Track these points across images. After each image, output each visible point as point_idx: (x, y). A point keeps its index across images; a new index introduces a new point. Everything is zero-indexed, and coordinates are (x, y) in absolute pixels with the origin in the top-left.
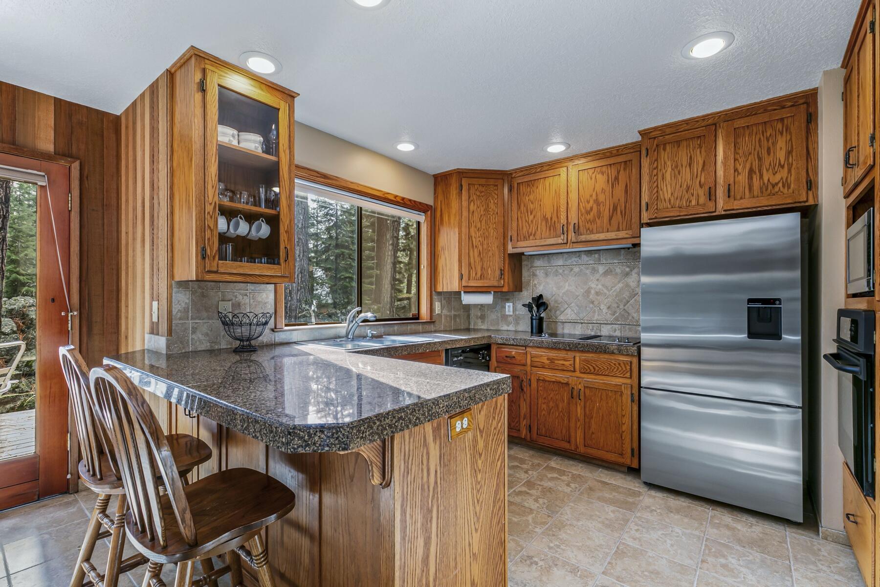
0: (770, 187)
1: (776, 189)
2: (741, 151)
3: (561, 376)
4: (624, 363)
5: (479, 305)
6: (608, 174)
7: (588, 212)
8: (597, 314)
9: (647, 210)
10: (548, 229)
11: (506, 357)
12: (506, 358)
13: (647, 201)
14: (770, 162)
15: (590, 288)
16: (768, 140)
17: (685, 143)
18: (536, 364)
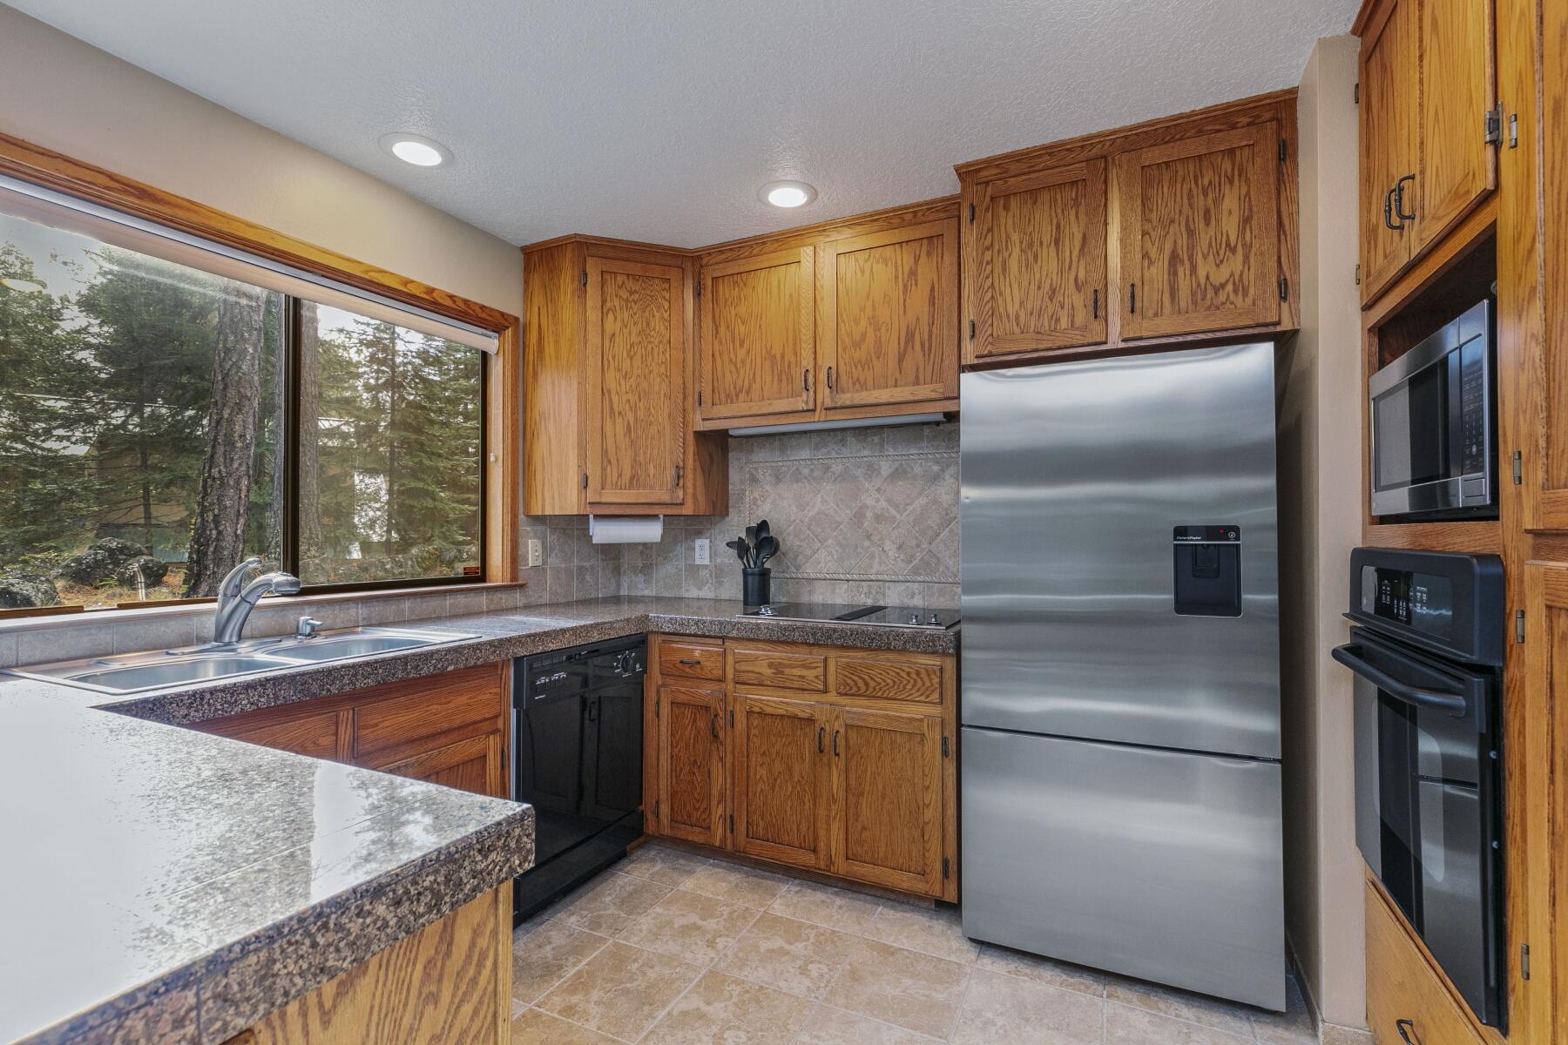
0: (1210, 293)
1: (1222, 297)
2: (1154, 216)
3: (798, 703)
4: (927, 671)
5: (639, 544)
6: (896, 262)
7: (857, 345)
8: (877, 560)
9: (973, 336)
10: (776, 378)
11: (681, 662)
12: (680, 666)
13: (972, 317)
14: (1211, 239)
15: (864, 507)
16: (1205, 195)
17: (1046, 196)
18: (745, 677)
